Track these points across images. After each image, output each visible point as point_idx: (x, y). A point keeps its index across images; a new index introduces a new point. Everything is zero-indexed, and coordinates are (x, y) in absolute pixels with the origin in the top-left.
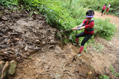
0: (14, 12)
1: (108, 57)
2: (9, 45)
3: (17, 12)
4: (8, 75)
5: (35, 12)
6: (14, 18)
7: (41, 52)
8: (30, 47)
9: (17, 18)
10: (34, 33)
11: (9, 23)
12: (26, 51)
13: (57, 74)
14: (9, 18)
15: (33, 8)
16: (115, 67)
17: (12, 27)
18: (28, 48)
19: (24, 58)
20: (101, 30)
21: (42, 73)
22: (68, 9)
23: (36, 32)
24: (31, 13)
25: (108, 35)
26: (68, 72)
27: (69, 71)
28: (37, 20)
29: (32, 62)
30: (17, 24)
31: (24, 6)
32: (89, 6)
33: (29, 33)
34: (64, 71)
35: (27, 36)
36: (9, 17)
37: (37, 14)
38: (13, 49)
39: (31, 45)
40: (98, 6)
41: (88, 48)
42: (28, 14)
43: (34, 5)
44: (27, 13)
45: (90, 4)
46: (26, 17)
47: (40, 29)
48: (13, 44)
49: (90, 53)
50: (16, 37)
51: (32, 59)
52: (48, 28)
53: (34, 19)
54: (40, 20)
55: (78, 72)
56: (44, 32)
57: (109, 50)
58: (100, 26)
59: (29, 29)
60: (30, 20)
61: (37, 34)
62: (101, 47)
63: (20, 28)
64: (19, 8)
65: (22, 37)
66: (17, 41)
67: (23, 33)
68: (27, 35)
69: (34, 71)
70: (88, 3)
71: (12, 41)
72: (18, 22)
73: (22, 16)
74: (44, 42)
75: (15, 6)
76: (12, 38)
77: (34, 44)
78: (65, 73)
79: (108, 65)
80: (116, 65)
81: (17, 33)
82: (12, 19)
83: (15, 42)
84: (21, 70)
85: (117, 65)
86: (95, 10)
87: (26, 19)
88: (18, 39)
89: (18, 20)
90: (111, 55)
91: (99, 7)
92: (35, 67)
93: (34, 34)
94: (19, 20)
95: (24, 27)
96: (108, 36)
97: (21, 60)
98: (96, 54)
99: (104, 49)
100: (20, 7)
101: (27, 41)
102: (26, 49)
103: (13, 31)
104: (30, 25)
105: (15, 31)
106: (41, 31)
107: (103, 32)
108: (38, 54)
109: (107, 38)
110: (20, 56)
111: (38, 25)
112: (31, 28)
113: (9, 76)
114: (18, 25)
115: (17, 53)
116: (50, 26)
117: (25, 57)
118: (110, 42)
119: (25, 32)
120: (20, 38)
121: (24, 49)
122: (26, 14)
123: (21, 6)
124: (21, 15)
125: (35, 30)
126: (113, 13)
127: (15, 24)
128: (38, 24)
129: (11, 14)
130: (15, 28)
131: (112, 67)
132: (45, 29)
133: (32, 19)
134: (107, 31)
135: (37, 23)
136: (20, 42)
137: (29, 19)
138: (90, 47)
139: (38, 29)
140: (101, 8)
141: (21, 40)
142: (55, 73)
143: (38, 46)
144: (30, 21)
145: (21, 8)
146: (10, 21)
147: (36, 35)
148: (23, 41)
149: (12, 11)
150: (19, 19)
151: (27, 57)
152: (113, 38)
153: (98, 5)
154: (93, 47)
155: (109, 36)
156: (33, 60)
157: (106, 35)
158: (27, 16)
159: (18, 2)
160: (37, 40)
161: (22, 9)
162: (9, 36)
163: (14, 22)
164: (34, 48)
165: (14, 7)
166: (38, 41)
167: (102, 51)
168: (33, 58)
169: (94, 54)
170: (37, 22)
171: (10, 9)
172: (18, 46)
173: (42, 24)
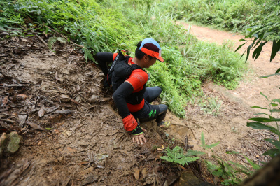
0: (14, 39)
1: (231, 125)
2: (7, 108)
3: (20, 40)
4: (7, 152)
5: (59, 39)
6: (14, 53)
7: (72, 118)
8: (49, 110)
9: (22, 54)
10: (59, 81)
11: (4, 65)
12: (40, 118)
13: (99, 154)
14: (4, 55)
15: (57, 30)
16: (246, 145)
17: (10, 72)
18: (45, 111)
19: (38, 130)
20: (214, 69)
21: (72, 155)
22: (143, 24)
23: (62, 80)
24: (52, 40)
25: (229, 77)
26: (122, 151)
27: (123, 149)
28: (64, 56)
29: (53, 137)
30: (21, 65)
31: (37, 26)
32: (189, 16)
33: (47, 83)
34: (114, 149)
35: (43, 90)
36: (4, 53)
37: (65, 42)
38: (13, 115)
39: (51, 105)
40: (207, 15)
41: (190, 110)
42: (45, 43)
43: (59, 23)
44: (43, 41)
45: (191, 11)
46: (40, 50)
47: (71, 73)
48: (13, 106)
49: (193, 118)
50: (20, 93)
51: (53, 133)
52: (89, 70)
53: (59, 53)
54: (72, 54)
55: (140, 148)
56: (81, 78)
57: (234, 111)
58: (213, 58)
59: (48, 74)
60: (50, 57)
61: (65, 85)
62: (215, 104)
63: (28, 75)
64: (26, 30)
65: (33, 91)
66: (21, 99)
67: (35, 83)
68: (43, 87)
69: (56, 152)
70: (187, 9)
71: (13, 101)
72: (23, 62)
73: (33, 49)
74: (78, 99)
75: (15, 25)
76: (12, 95)
77: (57, 104)
78: (116, 153)
79: (231, 141)
80: (246, 141)
81: (21, 85)
82: (10, 56)
83: (17, 101)
84: (30, 149)
85: (249, 141)
86: (203, 24)
87: (40, 54)
88: (23, 96)
89: (23, 58)
90: (236, 119)
91: (211, 18)
92: (58, 146)
93: (58, 84)
94: (26, 56)
95: (36, 71)
96: (229, 81)
97: (31, 133)
98: (206, 121)
99: (223, 108)
100: (28, 27)
101: (42, 99)
102: (41, 114)
103: (13, 80)
104: (49, 67)
105: (17, 80)
106: (73, 78)
107: (218, 71)
108: (66, 123)
109: (229, 84)
110: (29, 126)
111: (67, 65)
112: (51, 73)
113: (7, 155)
114: (23, 67)
115: (23, 122)
116: (94, 65)
117: (39, 127)
118: (235, 94)
119: (40, 82)
120: (29, 94)
121: (37, 115)
122: (42, 43)
123: (31, 25)
124: (30, 46)
125: (62, 76)
126: (240, 29)
127: (17, 67)
128: (67, 63)
129: (8, 44)
130: (16, 75)
131: (239, 145)
132: (82, 72)
133: (53, 53)
134: (227, 70)
135: (65, 61)
136: (28, 102)
137: (47, 53)
138: (193, 106)
139: (68, 73)
140: (215, 20)
141: (31, 97)
142: (97, 152)
143: (66, 108)
144: (49, 59)
145: (29, 31)
146: (7, 61)
147: (62, 86)
148: (34, 100)
149: (10, 38)
150: (25, 54)
151: (42, 129)
152: (241, 83)
153: (208, 13)
154: (200, 105)
155: (232, 79)
156: (55, 134)
157: (225, 78)
158: (42, 47)
159: (22, 16)
160: (64, 96)
161: (33, 31)
162: (5, 91)
163: (15, 62)
164: (57, 112)
165: (13, 30)
166: (67, 97)
167: (218, 113)
168: (55, 130)
169: (201, 122)
170: (66, 58)
171: (5, 35)
172: (25, 108)
173: (75, 63)
